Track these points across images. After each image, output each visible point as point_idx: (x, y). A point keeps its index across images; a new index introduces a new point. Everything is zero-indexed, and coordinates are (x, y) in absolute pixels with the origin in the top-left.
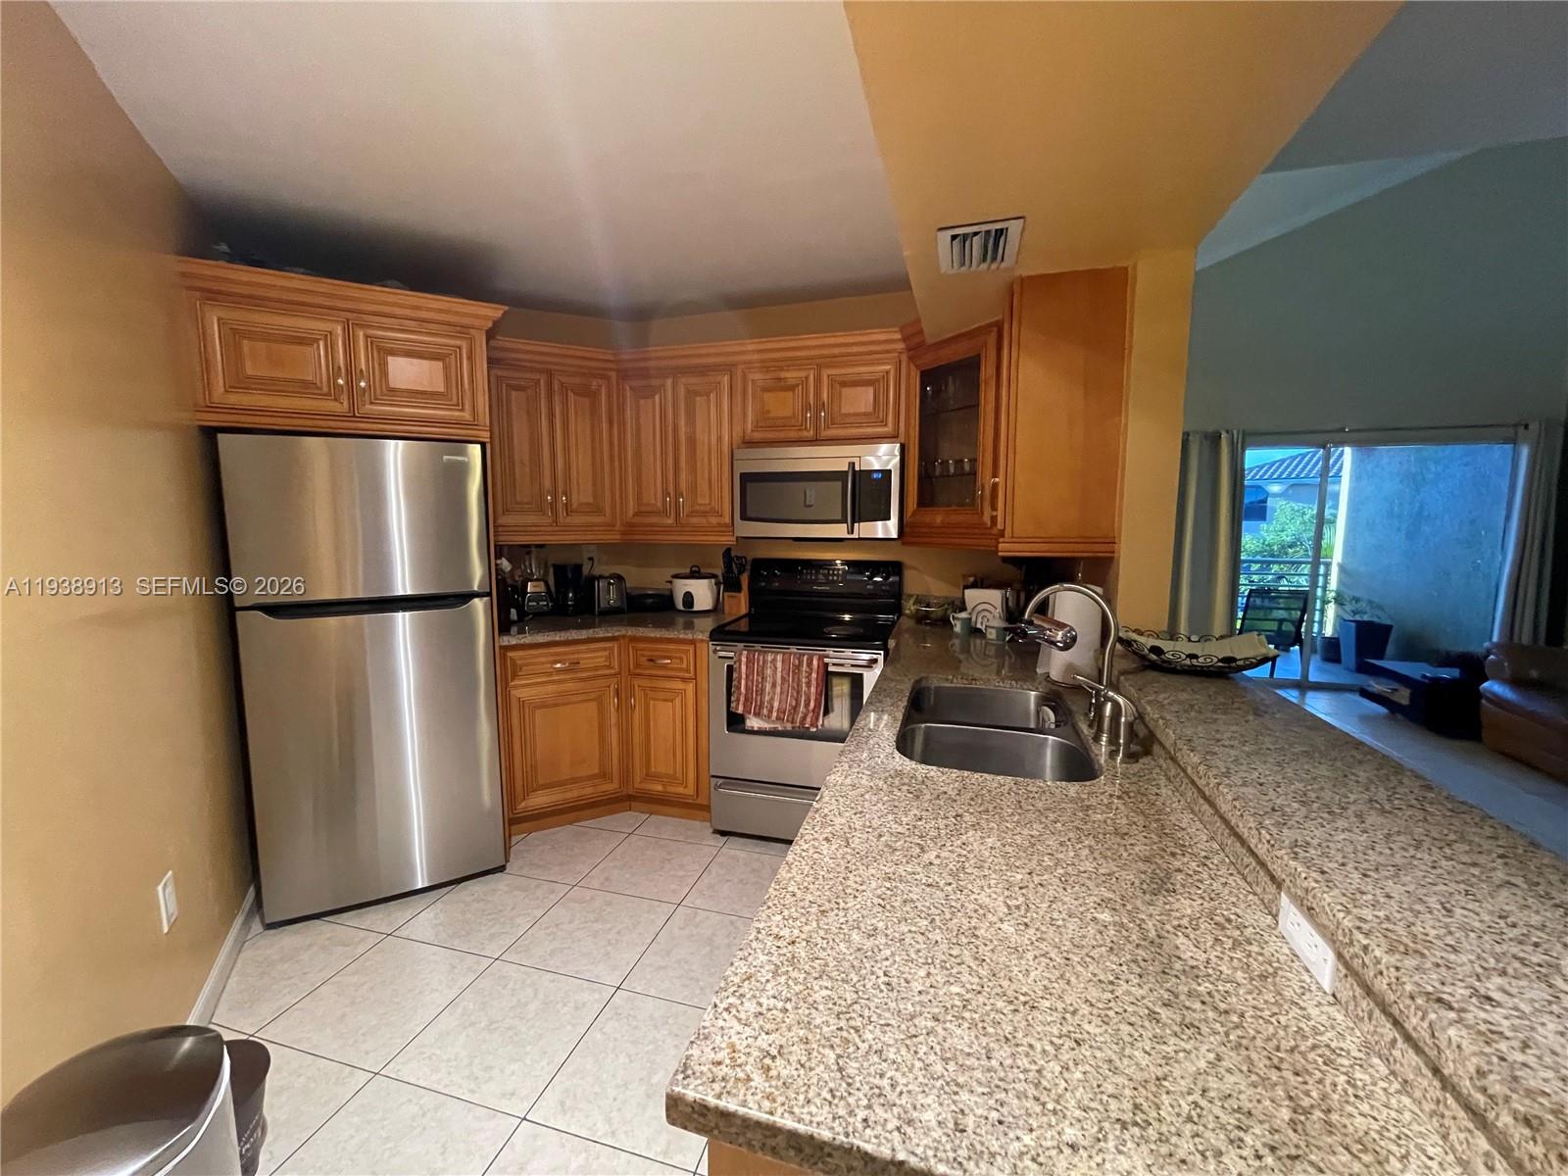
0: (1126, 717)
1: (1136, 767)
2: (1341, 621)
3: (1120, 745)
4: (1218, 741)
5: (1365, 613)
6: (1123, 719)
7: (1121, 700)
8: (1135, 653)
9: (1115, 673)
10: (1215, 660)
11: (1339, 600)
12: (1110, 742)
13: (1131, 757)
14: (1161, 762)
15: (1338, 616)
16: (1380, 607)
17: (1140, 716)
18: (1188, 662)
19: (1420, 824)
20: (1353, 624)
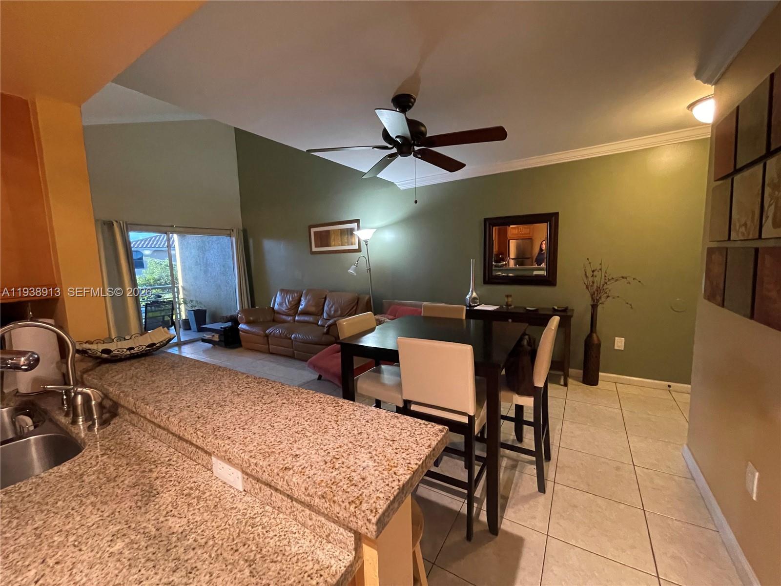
0: (95, 400)
1: (110, 428)
2: (187, 311)
3: (95, 419)
4: (160, 392)
5: (195, 306)
6: (93, 403)
7: (88, 391)
8: (90, 356)
9: (79, 373)
10: (144, 347)
11: (185, 303)
12: (86, 420)
13: (104, 423)
14: (127, 417)
15: (186, 310)
16: (201, 303)
17: (106, 396)
18: (128, 352)
19: (251, 394)
20: (193, 312)
